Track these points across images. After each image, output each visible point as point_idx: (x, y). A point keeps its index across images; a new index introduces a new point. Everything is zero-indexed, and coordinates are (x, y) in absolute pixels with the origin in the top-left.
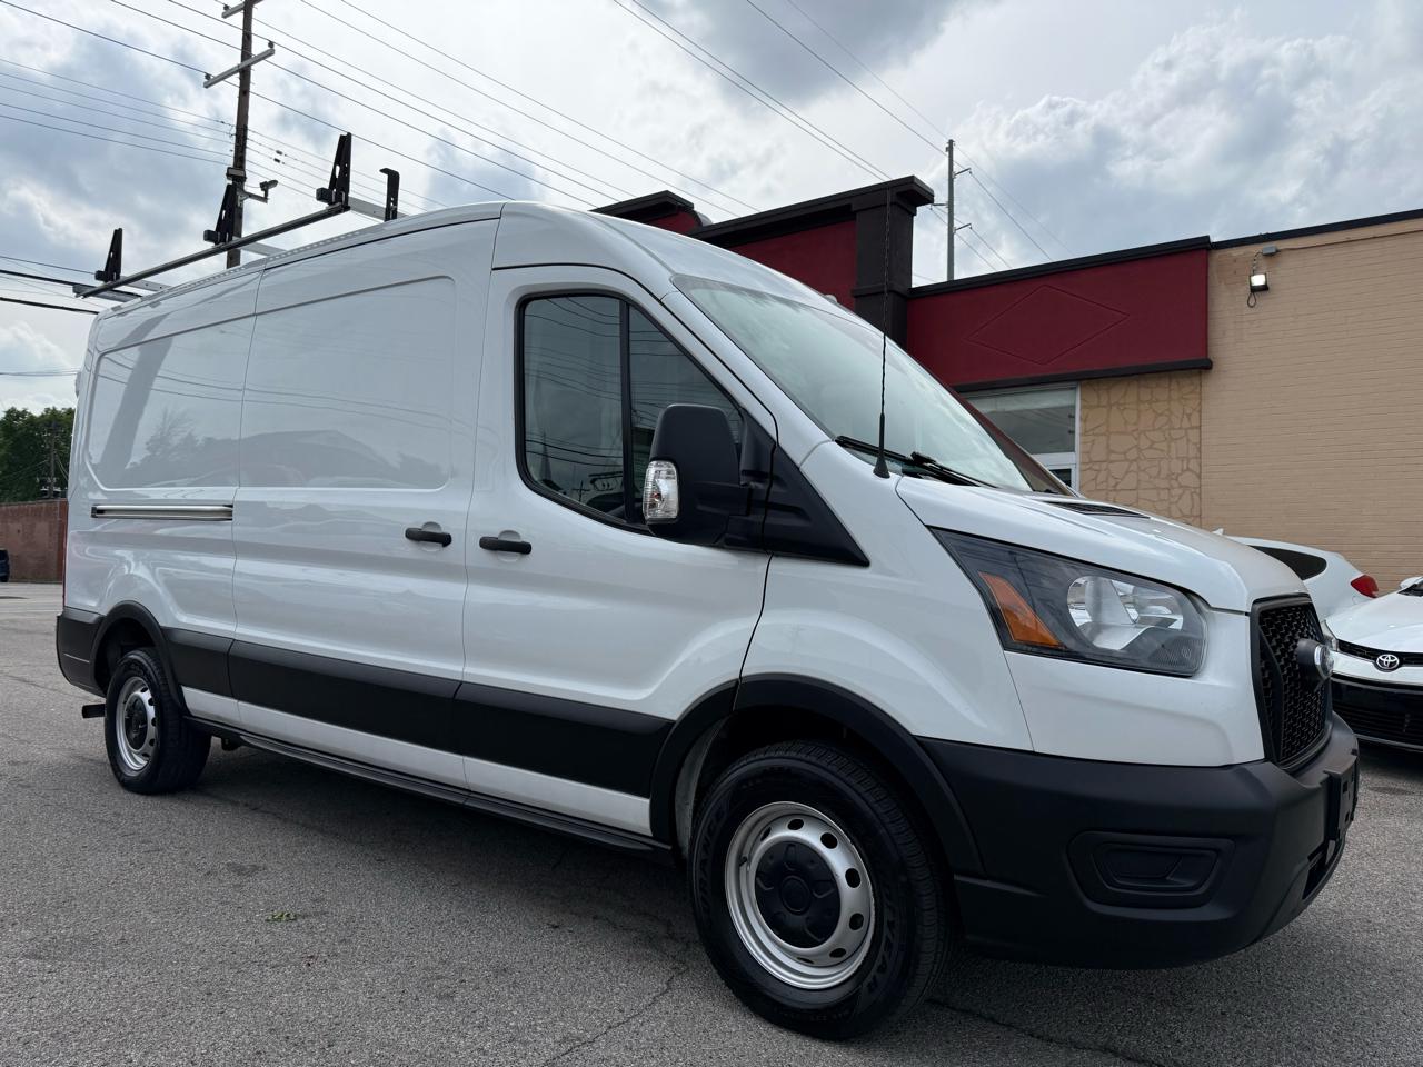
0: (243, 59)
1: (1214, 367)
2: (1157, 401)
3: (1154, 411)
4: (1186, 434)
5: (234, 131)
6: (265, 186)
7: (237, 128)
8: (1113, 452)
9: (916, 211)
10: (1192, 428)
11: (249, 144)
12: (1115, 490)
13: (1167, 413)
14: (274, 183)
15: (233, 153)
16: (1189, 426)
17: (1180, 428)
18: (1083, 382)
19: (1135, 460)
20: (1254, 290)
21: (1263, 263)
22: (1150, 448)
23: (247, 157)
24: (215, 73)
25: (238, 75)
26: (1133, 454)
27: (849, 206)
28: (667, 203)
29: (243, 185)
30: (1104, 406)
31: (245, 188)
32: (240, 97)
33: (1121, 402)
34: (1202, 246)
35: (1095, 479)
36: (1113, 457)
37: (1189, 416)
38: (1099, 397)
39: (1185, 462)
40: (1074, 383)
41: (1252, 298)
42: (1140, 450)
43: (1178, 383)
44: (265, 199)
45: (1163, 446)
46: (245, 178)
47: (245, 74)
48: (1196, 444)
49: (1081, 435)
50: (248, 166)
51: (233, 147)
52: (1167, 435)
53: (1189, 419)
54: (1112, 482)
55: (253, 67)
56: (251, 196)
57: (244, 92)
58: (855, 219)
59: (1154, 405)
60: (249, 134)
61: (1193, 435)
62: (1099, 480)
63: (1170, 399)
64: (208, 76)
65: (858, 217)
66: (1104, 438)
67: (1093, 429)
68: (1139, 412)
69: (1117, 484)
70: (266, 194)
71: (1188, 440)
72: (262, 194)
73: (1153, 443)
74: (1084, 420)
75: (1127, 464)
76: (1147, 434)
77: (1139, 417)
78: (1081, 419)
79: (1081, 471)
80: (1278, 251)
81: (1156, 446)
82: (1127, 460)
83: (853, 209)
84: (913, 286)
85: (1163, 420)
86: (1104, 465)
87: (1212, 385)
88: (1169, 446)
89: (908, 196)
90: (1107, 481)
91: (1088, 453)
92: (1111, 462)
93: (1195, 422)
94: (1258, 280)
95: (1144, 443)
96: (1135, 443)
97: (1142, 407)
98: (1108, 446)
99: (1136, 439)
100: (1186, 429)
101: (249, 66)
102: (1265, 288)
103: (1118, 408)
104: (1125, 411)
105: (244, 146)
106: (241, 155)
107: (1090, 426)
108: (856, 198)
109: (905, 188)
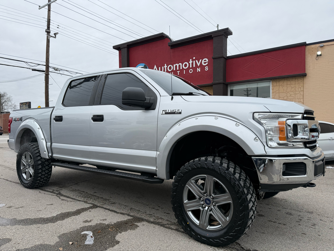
0: (49, 2)
1: (307, 76)
2: (292, 84)
3: (291, 87)
4: (300, 92)
5: (47, 20)
6: (55, 34)
7: (48, 20)
8: (280, 97)
9: (228, 37)
10: (301, 91)
11: (51, 23)
13: (294, 87)
14: (58, 33)
15: (47, 26)
16: (300, 90)
17: (298, 91)
18: (273, 80)
19: (286, 99)
20: (318, 56)
21: (320, 48)
22: (290, 96)
23: (50, 27)
24: (41, 6)
25: (47, 6)
28: (163, 35)
30: (278, 86)
31: (50, 35)
32: (48, 12)
33: (283, 84)
34: (304, 45)
37: (300, 88)
38: (276, 83)
39: (299, 99)
40: (270, 80)
41: (317, 57)
42: (287, 97)
43: (298, 80)
44: (55, 37)
45: (294, 96)
46: (50, 32)
47: (49, 6)
48: (302, 95)
49: (273, 93)
50: (51, 29)
51: (47, 24)
52: (295, 93)
53: (300, 89)
55: (51, 4)
56: (52, 36)
57: (49, 10)
58: (213, 39)
59: (291, 85)
61: (302, 93)
63: (295, 84)
64: (40, 6)
65: (213, 38)
66: (278, 94)
68: (287, 87)
70: (56, 36)
71: (300, 94)
72: (54, 36)
73: (291, 95)
74: (273, 89)
76: (289, 92)
77: (287, 88)
78: (272, 89)
80: (324, 46)
81: (291, 96)
83: (212, 36)
84: (227, 56)
85: (293, 89)
87: (307, 80)
88: (295, 96)
89: (226, 33)
93: (302, 90)
94: (319, 53)
95: (288, 95)
96: (286, 95)
97: (288, 86)
100: (300, 91)
101: (50, 4)
102: (321, 55)
103: (282, 86)
104: (283, 87)
105: (50, 24)
106: (49, 26)
107: (274, 91)
108: (213, 33)
109: (226, 31)
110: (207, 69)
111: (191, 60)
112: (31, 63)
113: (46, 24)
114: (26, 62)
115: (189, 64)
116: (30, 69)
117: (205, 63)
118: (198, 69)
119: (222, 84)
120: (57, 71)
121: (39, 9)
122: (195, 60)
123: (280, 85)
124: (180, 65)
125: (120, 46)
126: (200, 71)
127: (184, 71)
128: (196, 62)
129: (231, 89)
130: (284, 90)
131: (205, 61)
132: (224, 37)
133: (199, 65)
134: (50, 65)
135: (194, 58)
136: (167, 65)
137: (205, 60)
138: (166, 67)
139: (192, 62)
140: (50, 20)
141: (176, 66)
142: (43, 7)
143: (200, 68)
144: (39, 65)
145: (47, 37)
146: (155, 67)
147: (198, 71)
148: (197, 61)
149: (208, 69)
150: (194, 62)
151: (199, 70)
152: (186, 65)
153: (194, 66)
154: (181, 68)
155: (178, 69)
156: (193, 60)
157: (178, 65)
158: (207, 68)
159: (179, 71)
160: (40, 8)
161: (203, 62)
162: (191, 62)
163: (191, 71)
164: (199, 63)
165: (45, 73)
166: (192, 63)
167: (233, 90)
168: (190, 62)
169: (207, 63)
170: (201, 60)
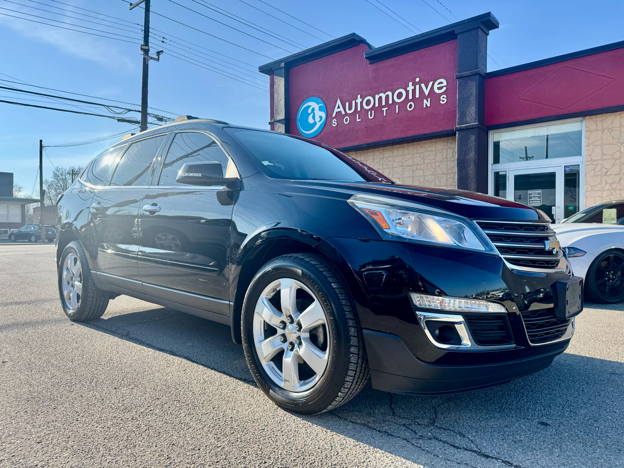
5: (143, 29)
6: (158, 53)
7: (145, 27)
8: (604, 154)
9: (489, 32)
11: (150, 34)
12: (606, 175)
14: (162, 51)
15: (143, 39)
19: (618, 159)
23: (149, 41)
24: (134, 3)
26: (617, 155)
27: (454, 31)
28: (354, 39)
29: (148, 53)
30: (599, 130)
31: (149, 55)
32: (145, 14)
33: (611, 127)
35: (594, 169)
36: (605, 157)
38: (596, 124)
40: (581, 119)
44: (158, 60)
46: (149, 50)
49: (588, 145)
50: (150, 44)
54: (604, 171)
56: (152, 58)
57: (147, 10)
58: (456, 38)
60: (150, 30)
62: (596, 170)
64: (131, 4)
65: (458, 36)
66: (600, 147)
67: (593, 143)
69: (607, 172)
70: (159, 58)
72: (157, 57)
74: (588, 138)
75: (614, 160)
78: (586, 137)
79: (586, 165)
82: (613, 158)
83: (456, 33)
84: (488, 71)
86: (600, 162)
89: (487, 23)
90: (601, 170)
91: (590, 155)
92: (604, 160)
96: (618, 149)
97: (623, 129)
98: (602, 151)
99: (619, 147)
103: (608, 130)
104: (612, 132)
105: (148, 36)
106: (146, 39)
107: (591, 141)
108: (458, 27)
109: (485, 19)
110: (443, 101)
111: (411, 84)
112: (117, 107)
113: (142, 35)
114: (108, 106)
115: (407, 92)
116: (114, 118)
117: (439, 88)
118: (425, 101)
119: (477, 129)
120: (162, 121)
121: (131, 9)
122: (419, 83)
123: (604, 128)
124: (387, 96)
125: (271, 66)
126: (429, 105)
127: (397, 106)
128: (420, 88)
129: (496, 140)
130: (613, 138)
131: (440, 85)
132: (480, 33)
133: (427, 92)
134: (149, 111)
135: (417, 80)
136: (363, 98)
137: (441, 83)
138: (359, 100)
139: (413, 87)
140: (149, 27)
141: (380, 98)
142: (137, 5)
143: (429, 99)
144: (130, 110)
145: (145, 59)
146: (339, 102)
147: (425, 106)
148: (423, 85)
149: (446, 100)
150: (417, 87)
151: (427, 103)
152: (400, 95)
153: (417, 96)
154: (390, 102)
155: (384, 103)
156: (414, 84)
157: (383, 96)
158: (443, 97)
159: (387, 108)
160: (132, 7)
161: (436, 86)
162: (410, 88)
163: (411, 107)
164: (427, 89)
165: (140, 125)
166: (414, 91)
167: (499, 142)
168: (408, 89)
169: (444, 89)
170: (431, 83)
